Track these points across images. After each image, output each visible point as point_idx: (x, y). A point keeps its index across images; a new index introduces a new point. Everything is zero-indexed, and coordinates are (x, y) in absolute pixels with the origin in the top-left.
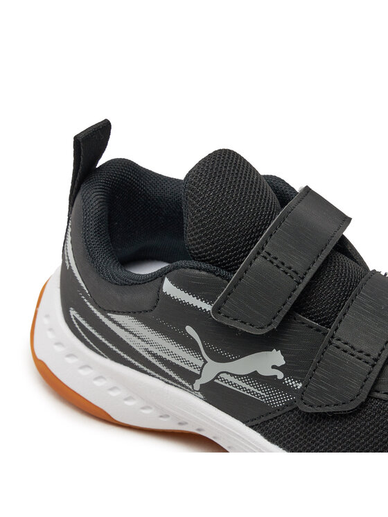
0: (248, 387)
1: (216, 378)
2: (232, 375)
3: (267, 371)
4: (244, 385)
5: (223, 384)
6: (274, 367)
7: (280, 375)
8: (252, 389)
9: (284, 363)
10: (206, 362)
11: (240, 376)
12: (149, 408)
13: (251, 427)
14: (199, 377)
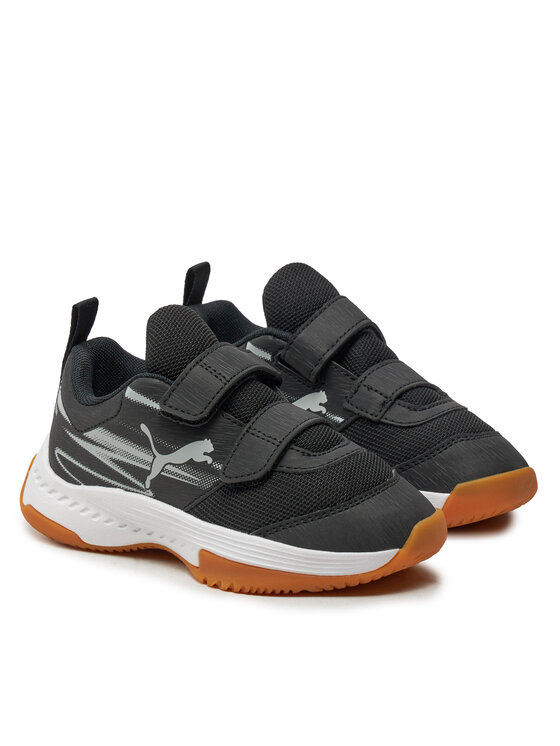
0: (186, 474)
1: (162, 471)
2: (174, 465)
3: (200, 458)
4: (183, 473)
5: (167, 475)
6: (205, 454)
7: (210, 460)
8: (189, 475)
9: (213, 449)
10: (155, 457)
11: (180, 465)
12: (111, 521)
13: (188, 512)
14: (149, 472)
